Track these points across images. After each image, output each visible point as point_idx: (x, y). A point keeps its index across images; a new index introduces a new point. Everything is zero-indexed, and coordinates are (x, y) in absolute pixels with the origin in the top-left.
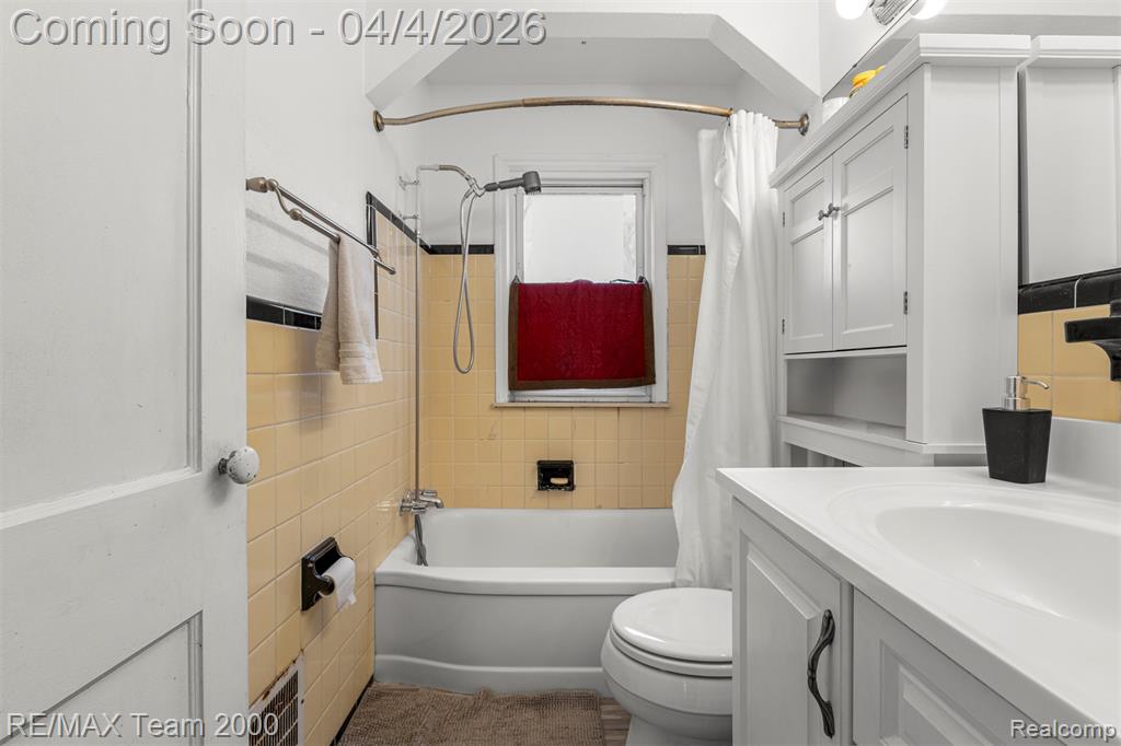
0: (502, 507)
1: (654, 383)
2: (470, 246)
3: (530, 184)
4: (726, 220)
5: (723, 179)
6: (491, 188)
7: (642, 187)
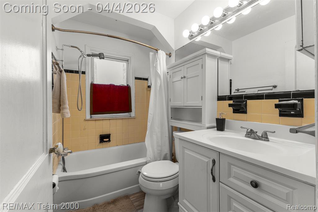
1: (131, 112)
2: (82, 72)
3: (101, 56)
4: (157, 74)
5: (156, 65)
6: (88, 55)
7: (128, 61)
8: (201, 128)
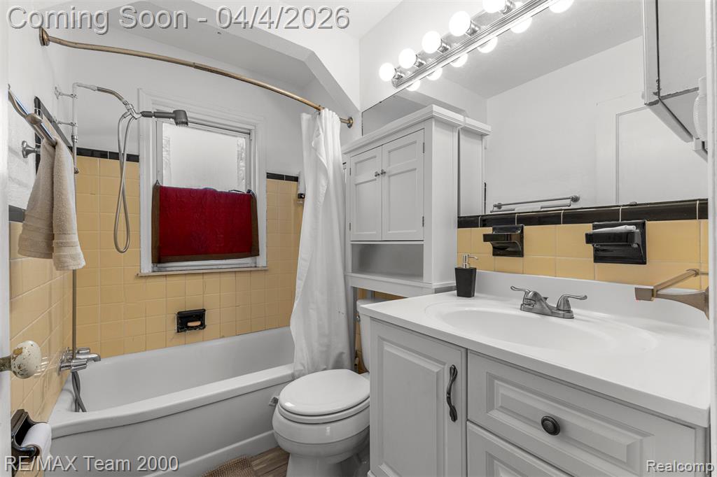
0: (146, 350)
1: (258, 255)
2: (127, 155)
3: (179, 118)
4: (318, 166)
5: (318, 143)
6: (146, 114)
7: (249, 134)
8: (421, 291)
